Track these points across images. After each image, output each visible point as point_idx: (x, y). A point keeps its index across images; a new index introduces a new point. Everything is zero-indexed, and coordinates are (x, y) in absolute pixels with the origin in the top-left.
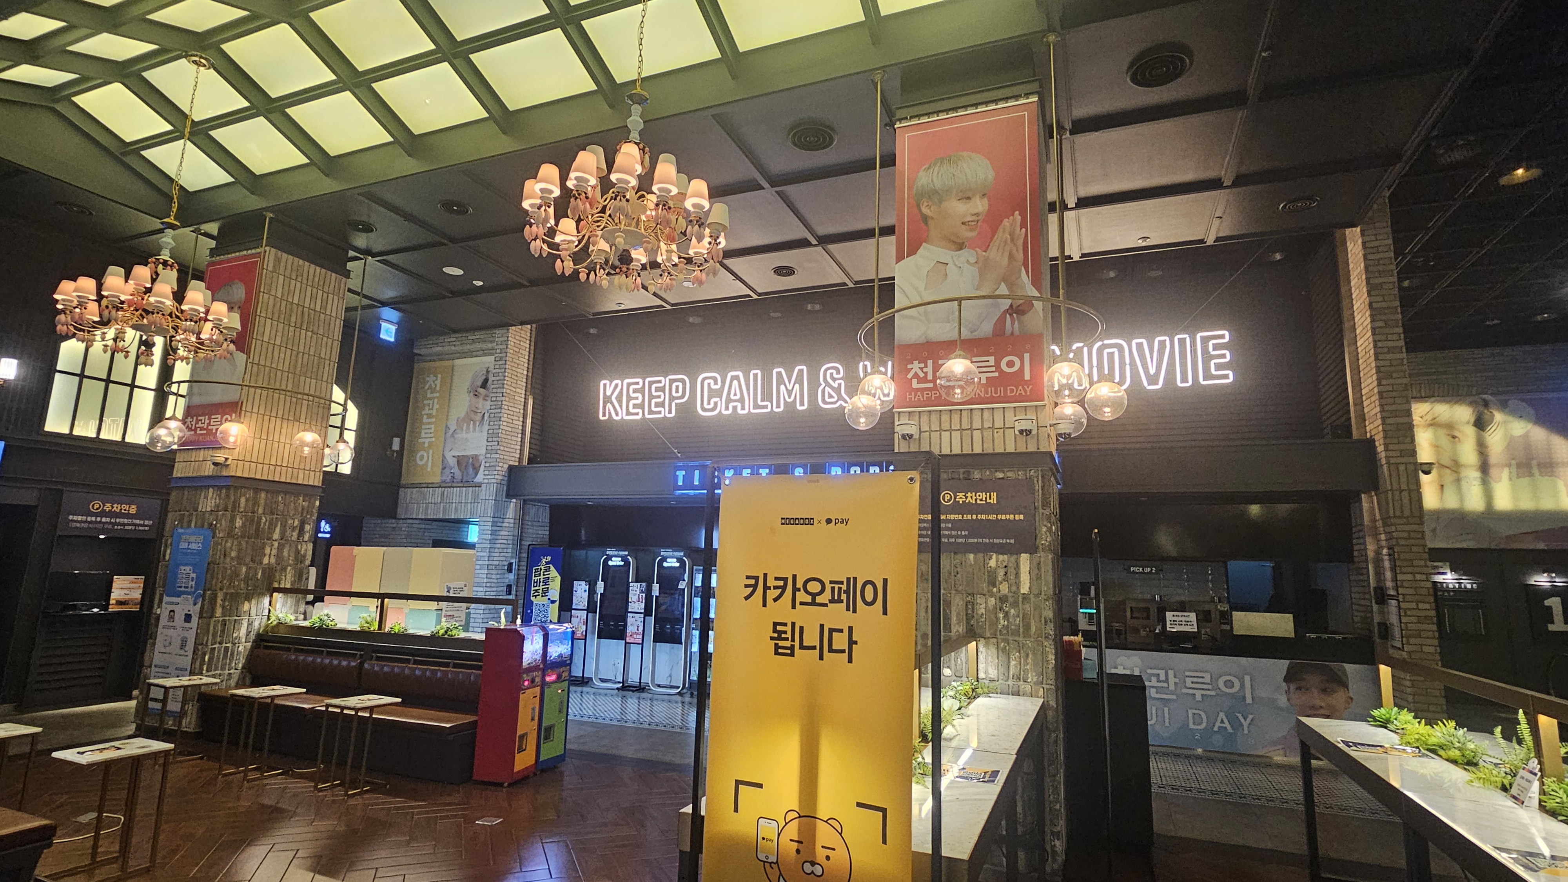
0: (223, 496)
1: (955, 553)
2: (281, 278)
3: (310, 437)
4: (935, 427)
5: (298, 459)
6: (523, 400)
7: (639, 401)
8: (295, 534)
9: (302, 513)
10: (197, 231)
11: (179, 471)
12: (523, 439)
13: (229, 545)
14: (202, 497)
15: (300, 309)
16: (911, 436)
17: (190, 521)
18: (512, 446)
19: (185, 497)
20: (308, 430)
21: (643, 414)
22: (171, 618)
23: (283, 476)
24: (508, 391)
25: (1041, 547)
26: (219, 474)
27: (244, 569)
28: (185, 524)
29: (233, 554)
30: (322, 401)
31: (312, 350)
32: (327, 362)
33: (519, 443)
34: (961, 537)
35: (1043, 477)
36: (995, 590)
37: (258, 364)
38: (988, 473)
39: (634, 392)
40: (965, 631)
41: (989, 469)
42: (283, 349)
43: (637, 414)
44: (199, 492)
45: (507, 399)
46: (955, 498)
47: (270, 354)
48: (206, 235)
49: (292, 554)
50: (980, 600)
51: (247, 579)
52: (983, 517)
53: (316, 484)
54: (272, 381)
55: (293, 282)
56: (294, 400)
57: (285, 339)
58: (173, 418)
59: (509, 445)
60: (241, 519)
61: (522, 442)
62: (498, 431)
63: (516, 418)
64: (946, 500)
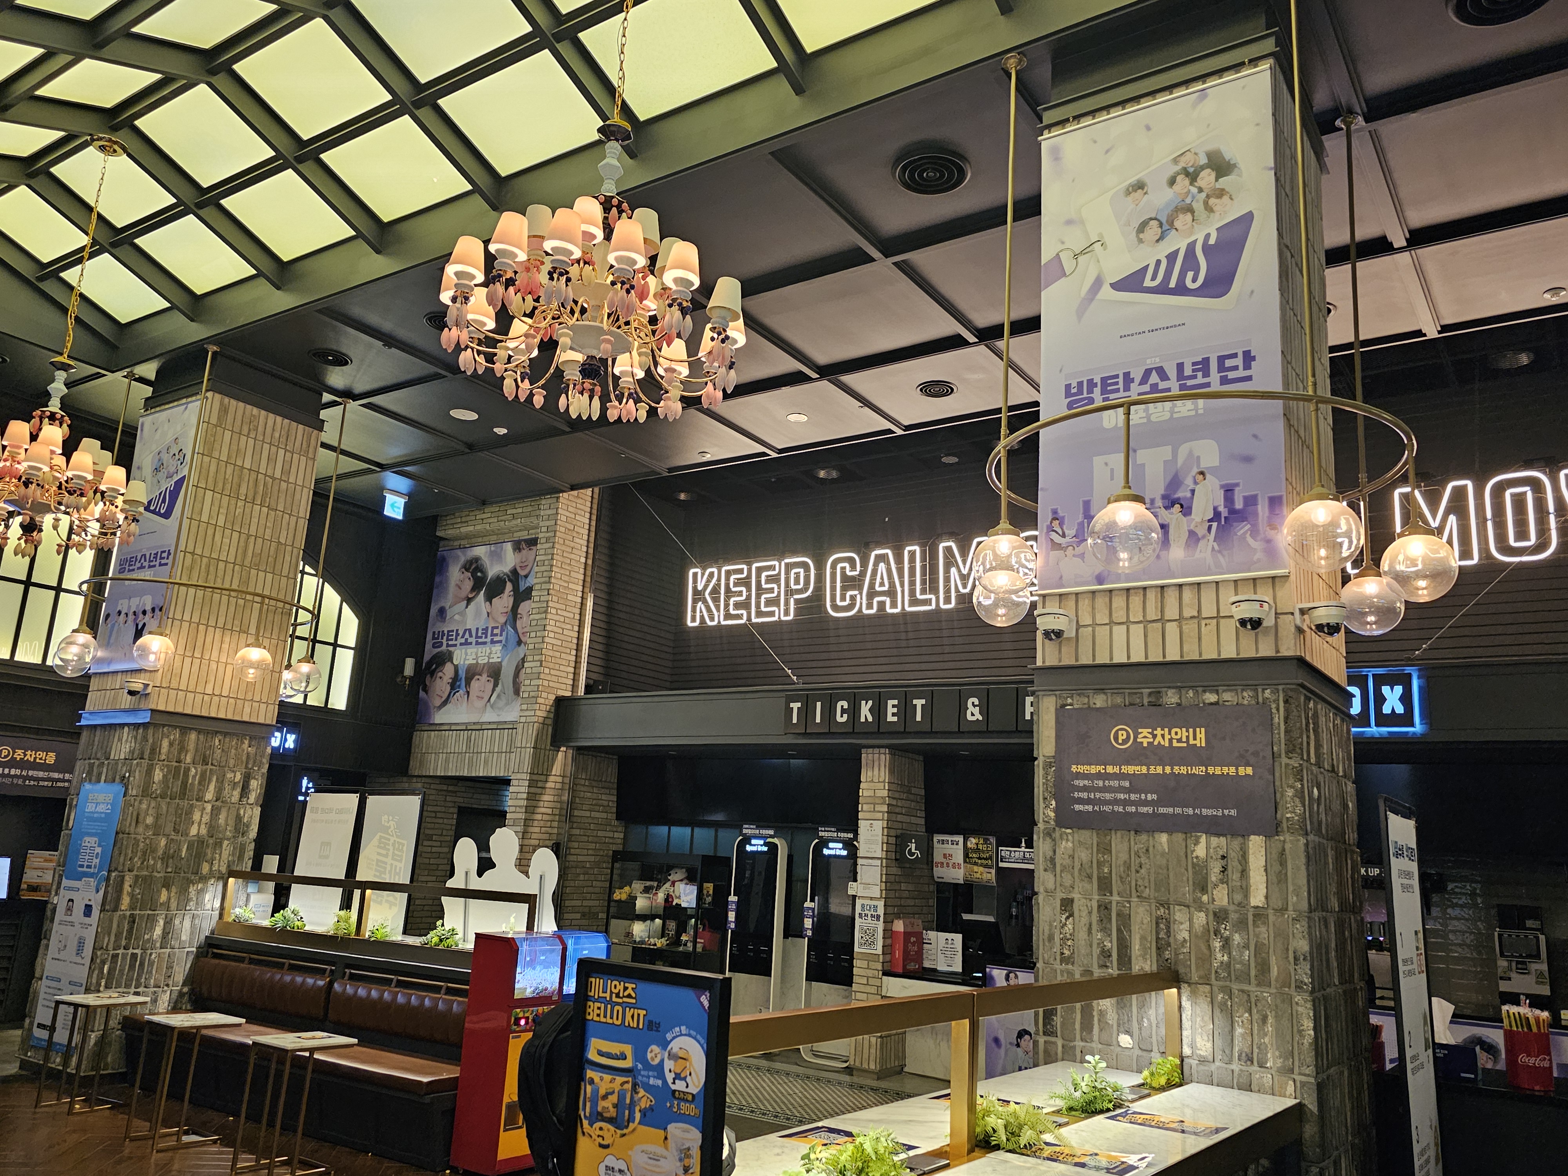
0: (139, 737)
1: (1136, 832)
2: (228, 434)
3: (256, 654)
4: (1102, 618)
5: (243, 687)
6: (579, 600)
7: (743, 597)
8: (236, 793)
9: (247, 763)
10: (130, 376)
11: (94, 703)
12: (578, 656)
13: (144, 806)
14: (116, 739)
15: (254, 475)
17: (99, 775)
18: (562, 668)
19: (97, 740)
20: (253, 645)
21: (749, 619)
22: (69, 910)
23: (223, 709)
24: (557, 587)
25: (1284, 824)
26: (138, 707)
27: (163, 842)
28: (94, 778)
29: (149, 820)
31: (268, 532)
32: (289, 549)
33: (573, 664)
34: (1146, 803)
36: (1205, 897)
37: (193, 558)
38: (1191, 693)
39: (736, 585)
40: (1155, 967)
41: (1193, 688)
43: (740, 617)
44: (112, 732)
45: (555, 599)
46: (1135, 738)
47: (209, 539)
49: (231, 823)
50: (1179, 915)
51: (167, 857)
52: (1186, 771)
53: (268, 722)
54: (211, 578)
56: (241, 602)
57: (230, 518)
59: (557, 667)
60: (162, 770)
61: (577, 662)
62: (541, 646)
63: (569, 627)
64: (1120, 741)
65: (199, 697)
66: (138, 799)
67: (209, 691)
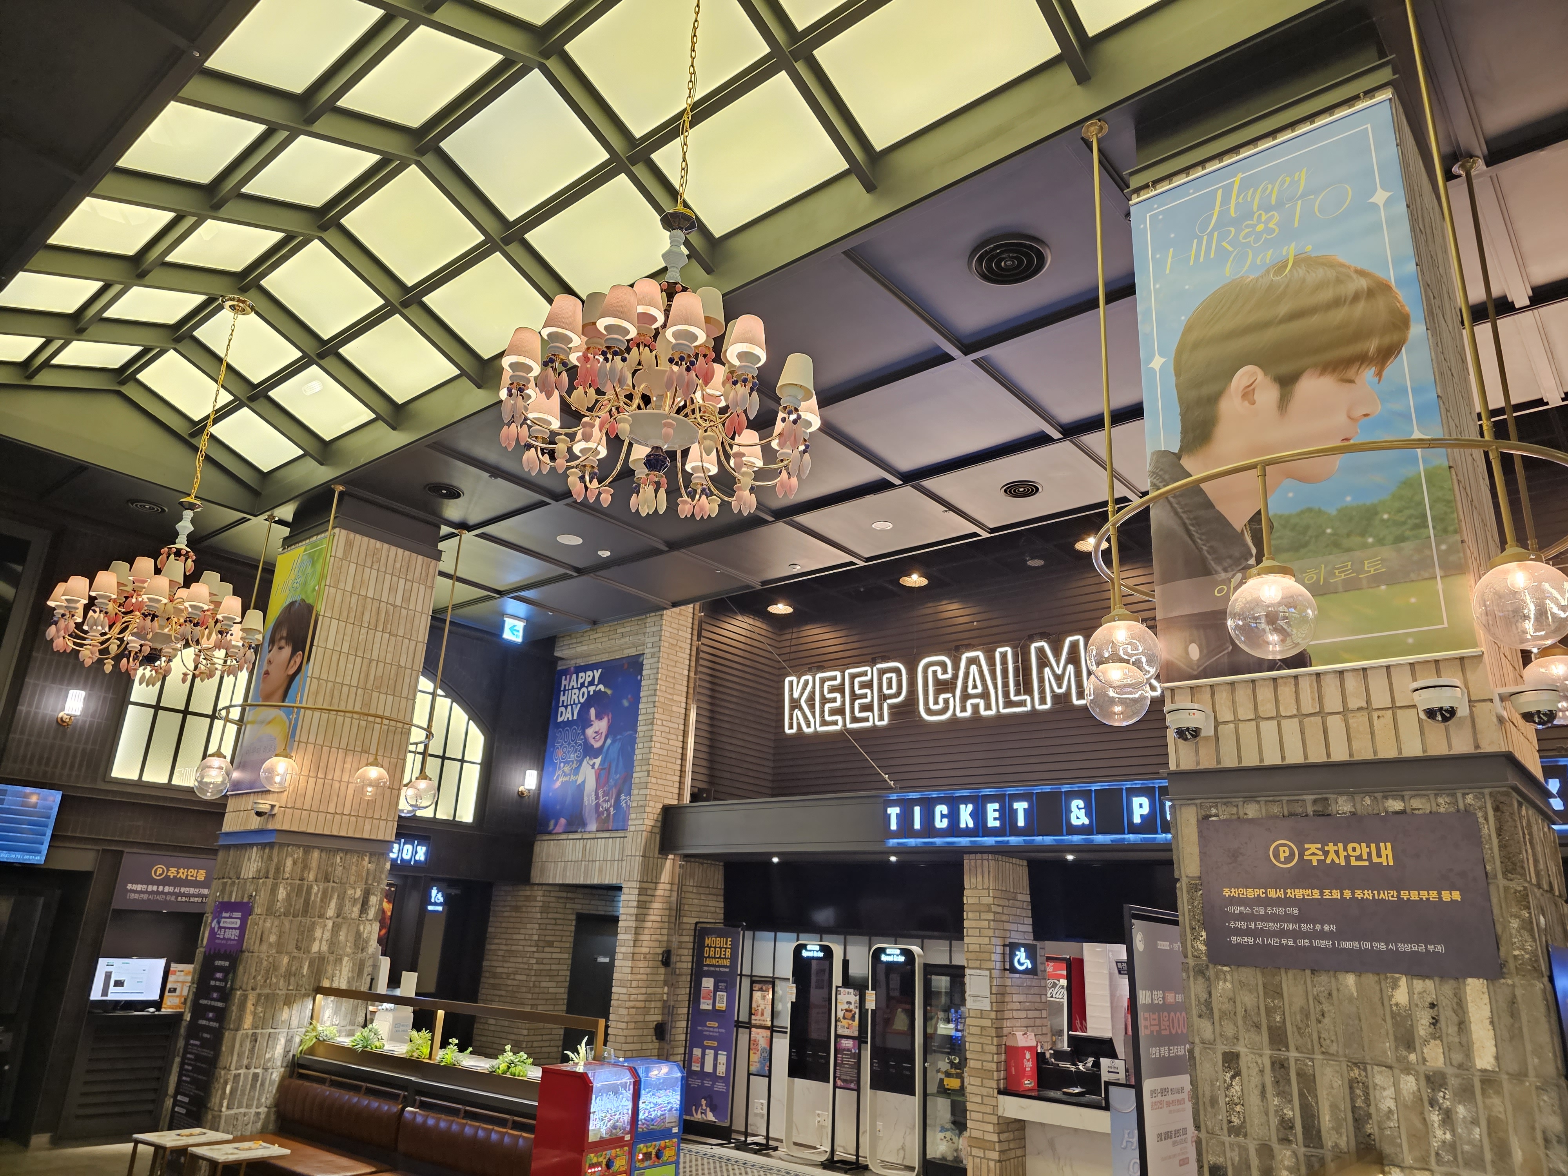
1: (1313, 972)
2: (353, 567)
3: (374, 772)
4: (1245, 712)
5: (364, 804)
6: (683, 711)
7: (838, 704)
8: (356, 909)
9: (367, 879)
10: (271, 519)
11: (230, 824)
12: (682, 766)
13: (268, 925)
14: (245, 859)
15: (376, 604)
16: (1196, 733)
17: (231, 893)
18: (668, 777)
19: (230, 860)
20: (372, 764)
21: (845, 725)
23: (344, 827)
24: (662, 699)
25: (1511, 964)
26: (264, 827)
27: (286, 960)
29: (273, 939)
30: (400, 725)
31: (389, 656)
32: (408, 671)
33: (678, 773)
34: (1322, 935)
35: (1496, 809)
36: (1412, 1057)
37: (319, 679)
38: (1367, 801)
39: (830, 691)
40: (1353, 1143)
41: (1367, 793)
42: (351, 658)
43: (835, 723)
44: (243, 852)
45: (660, 710)
46: (1301, 855)
47: (334, 665)
48: (281, 522)
49: (351, 939)
50: (1380, 1078)
51: (289, 975)
52: (1368, 895)
53: (388, 838)
54: (335, 701)
55: (367, 570)
56: (363, 723)
57: (354, 644)
58: (218, 754)
59: (664, 776)
60: (285, 888)
61: (682, 772)
62: (648, 756)
63: (674, 737)
64: (1282, 859)
65: (322, 816)
66: (263, 918)
67: (331, 809)
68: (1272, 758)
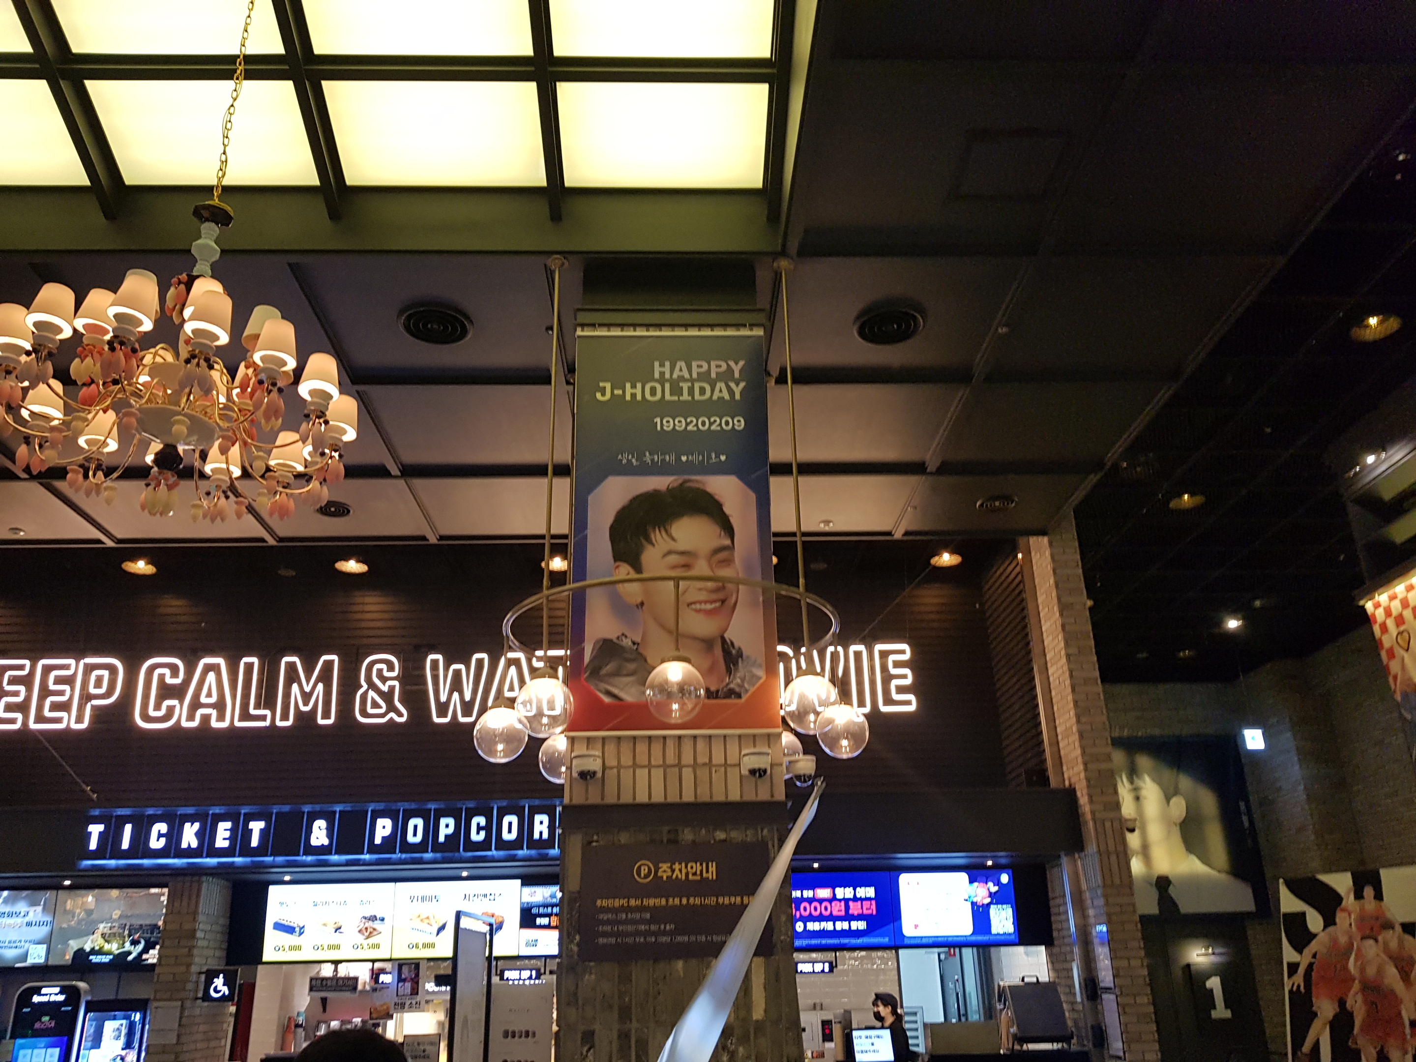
1: (655, 961)
7: (20, 699)
16: (593, 774)
21: (26, 724)
34: (664, 933)
38: (703, 831)
46: (656, 872)
52: (698, 901)
64: (642, 875)
68: (642, 797)
